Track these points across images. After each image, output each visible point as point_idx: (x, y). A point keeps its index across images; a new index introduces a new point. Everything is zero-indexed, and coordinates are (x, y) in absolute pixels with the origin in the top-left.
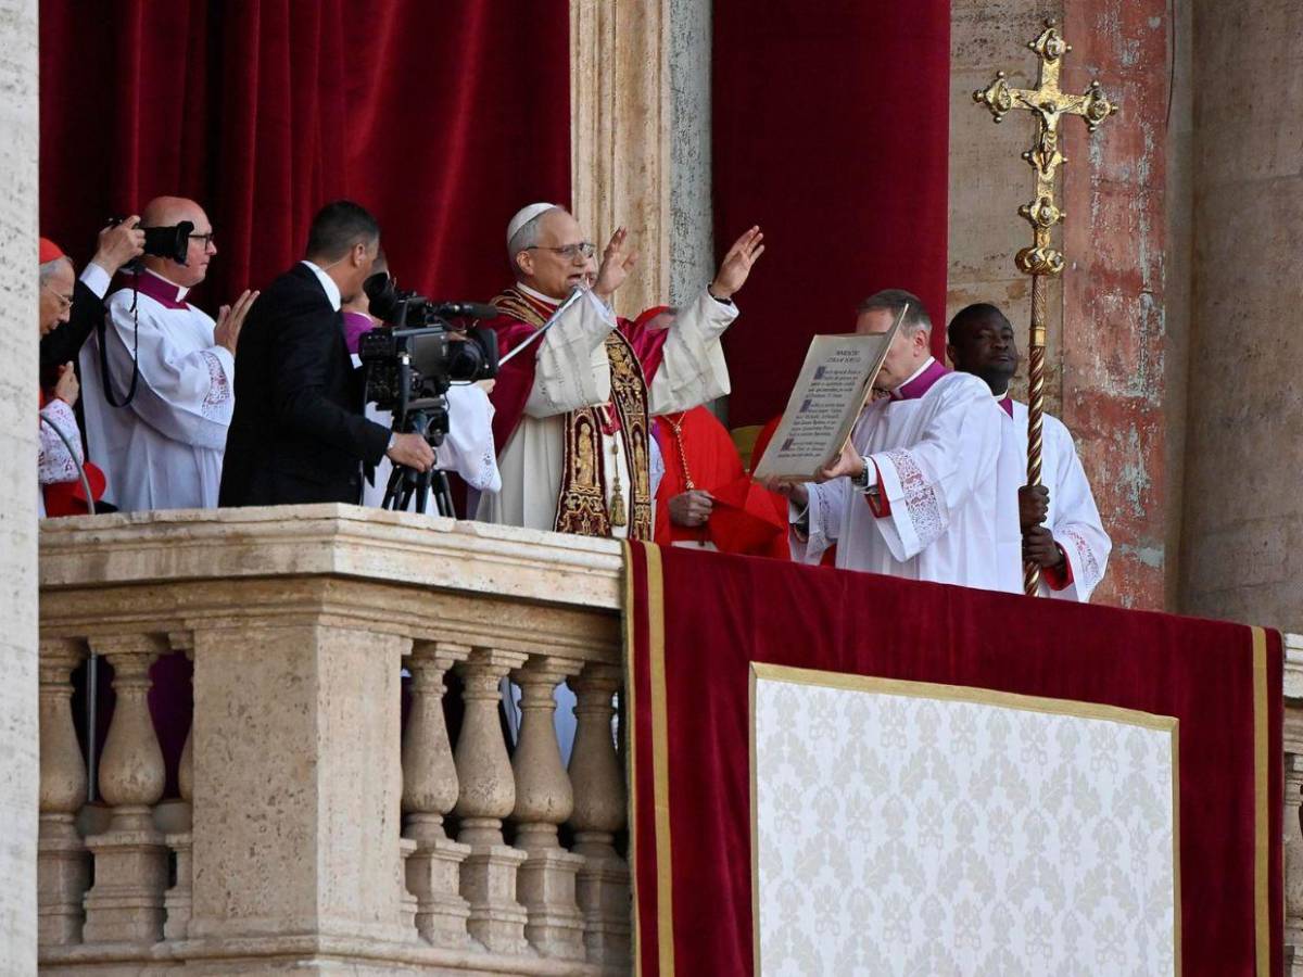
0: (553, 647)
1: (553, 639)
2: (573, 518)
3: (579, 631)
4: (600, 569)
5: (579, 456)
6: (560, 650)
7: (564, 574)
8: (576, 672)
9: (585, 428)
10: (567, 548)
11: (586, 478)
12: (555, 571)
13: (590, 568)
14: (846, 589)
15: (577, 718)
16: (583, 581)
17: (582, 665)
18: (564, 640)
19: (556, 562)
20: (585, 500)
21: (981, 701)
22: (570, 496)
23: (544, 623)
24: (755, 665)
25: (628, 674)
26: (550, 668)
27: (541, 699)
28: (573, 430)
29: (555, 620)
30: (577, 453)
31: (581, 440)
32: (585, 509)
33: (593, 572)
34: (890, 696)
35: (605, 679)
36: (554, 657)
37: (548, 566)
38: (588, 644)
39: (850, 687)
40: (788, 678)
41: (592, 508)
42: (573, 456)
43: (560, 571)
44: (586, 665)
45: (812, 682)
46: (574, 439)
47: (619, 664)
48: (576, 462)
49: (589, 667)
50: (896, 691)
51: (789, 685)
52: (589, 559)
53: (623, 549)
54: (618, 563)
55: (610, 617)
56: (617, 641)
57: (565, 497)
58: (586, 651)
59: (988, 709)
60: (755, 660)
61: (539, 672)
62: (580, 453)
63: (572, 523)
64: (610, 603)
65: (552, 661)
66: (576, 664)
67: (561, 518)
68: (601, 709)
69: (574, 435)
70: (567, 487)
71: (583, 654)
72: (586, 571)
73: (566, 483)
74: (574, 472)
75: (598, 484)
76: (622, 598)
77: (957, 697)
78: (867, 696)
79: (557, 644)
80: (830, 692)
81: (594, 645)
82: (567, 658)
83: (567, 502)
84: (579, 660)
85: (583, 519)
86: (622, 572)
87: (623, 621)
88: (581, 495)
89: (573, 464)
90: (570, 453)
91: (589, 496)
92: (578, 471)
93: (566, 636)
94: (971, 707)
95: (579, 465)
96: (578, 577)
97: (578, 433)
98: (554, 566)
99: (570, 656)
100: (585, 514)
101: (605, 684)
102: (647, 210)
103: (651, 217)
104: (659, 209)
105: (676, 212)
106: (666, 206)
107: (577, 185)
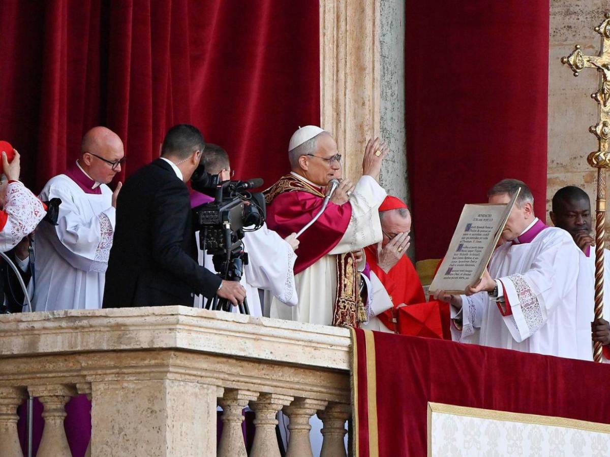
0: (309, 392)
1: (308, 388)
2: (342, 314)
3: (323, 383)
4: (337, 346)
5: (346, 277)
6: (313, 395)
7: (316, 348)
8: (323, 408)
9: (350, 261)
10: (317, 333)
11: (350, 292)
12: (310, 347)
13: (332, 345)
14: (486, 359)
15: (323, 435)
16: (327, 353)
17: (326, 403)
18: (315, 389)
19: (310, 342)
20: (348, 304)
21: (567, 426)
22: (341, 301)
23: (304, 378)
24: (431, 404)
25: (354, 409)
26: (307, 406)
27: (302, 424)
28: (343, 261)
29: (310, 376)
30: (345, 275)
31: (347, 268)
32: (348, 309)
33: (333, 347)
34: (513, 423)
35: (340, 412)
36: (309, 398)
37: (306, 344)
38: (330, 391)
39: (489, 417)
40: (450, 412)
41: (351, 308)
42: (343, 276)
43: (313, 347)
44: (329, 403)
45: (466, 414)
46: (343, 267)
47: (349, 403)
48: (344, 280)
49: (331, 405)
50: (515, 419)
51: (452, 416)
52: (331, 340)
53: (351, 333)
54: (348, 342)
55: (344, 375)
56: (348, 389)
57: (339, 301)
58: (329, 395)
59: (572, 431)
60: (431, 401)
61: (301, 408)
62: (347, 275)
63: (342, 317)
64: (344, 366)
65: (308, 401)
66: (323, 403)
67: (337, 313)
68: (338, 431)
69: (343, 264)
70: (340, 296)
71: (327, 397)
72: (329, 347)
73: (339, 292)
74: (343, 286)
75: (354, 294)
76: (351, 364)
77: (554, 424)
78: (498, 423)
79: (311, 391)
80: (477, 420)
81: (334, 391)
82: (322, 400)
83: (340, 304)
84: (325, 401)
85: (347, 315)
86: (351, 347)
87: (351, 377)
88: (347, 300)
89: (343, 281)
90: (340, 275)
91: (350, 301)
92: (345, 286)
93: (313, 385)
94: (562, 429)
95: (346, 283)
96: (325, 351)
97: (346, 263)
98: (309, 344)
99: (318, 398)
100: (348, 313)
101: (340, 415)
102: (366, 128)
103: (369, 133)
104: (373, 128)
105: (383, 130)
106: (377, 127)
107: (324, 113)
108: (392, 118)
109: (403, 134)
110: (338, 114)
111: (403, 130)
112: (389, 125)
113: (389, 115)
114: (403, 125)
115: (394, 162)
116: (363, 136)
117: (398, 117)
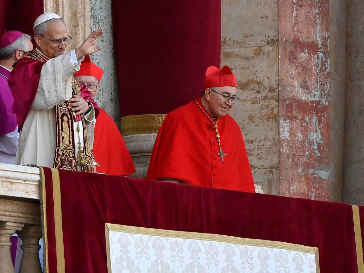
0: (9, 217)
1: (8, 214)
2: (62, 160)
3: (21, 210)
4: (29, 181)
5: (63, 131)
6: (12, 219)
7: (12, 183)
8: (20, 229)
9: (65, 118)
10: (13, 171)
11: (67, 142)
12: (7, 182)
13: (25, 181)
14: (151, 189)
15: (22, 250)
16: (21, 187)
17: (23, 225)
18: (13, 214)
19: (8, 178)
20: (66, 151)
21: (220, 240)
22: (60, 149)
23: (4, 206)
24: (108, 225)
25: (44, 230)
26: (7, 227)
27: (4, 242)
28: (60, 119)
29: (9, 205)
30: (62, 130)
31: (63, 124)
32: (66, 156)
33: (26, 182)
34: (175, 239)
35: (35, 232)
36: (9, 222)
37: (4, 180)
38: (26, 216)
39: (155, 234)
40: (123, 230)
41: (69, 155)
42: (61, 131)
43: (10, 182)
44: (25, 225)
45: (136, 232)
46: (60, 123)
47: (40, 225)
48: (62, 134)
49: (27, 227)
50: (177, 236)
51: (125, 233)
52: (24, 176)
53: (40, 172)
54: (38, 178)
55: (36, 203)
56: (39, 214)
57: (58, 150)
58: (25, 219)
59: (223, 244)
60: (108, 222)
61: (3, 229)
62: (64, 130)
63: (61, 162)
64: (35, 197)
65: (8, 224)
66: (20, 225)
67: (57, 160)
68: (33, 246)
69: (60, 121)
70: (59, 146)
71: (24, 220)
72: (23, 182)
73: (58, 143)
74: (61, 138)
75: (71, 144)
76: (40, 194)
77: (208, 239)
78: (163, 239)
79: (10, 216)
80: (145, 237)
81: (29, 216)
82: (19, 223)
83: (59, 152)
84: (22, 223)
85: (65, 161)
86: (40, 182)
87: (41, 205)
88: (65, 149)
89: (61, 135)
90: (59, 130)
91: (68, 150)
92: (63, 138)
93: (13, 212)
94: (215, 243)
95: (63, 136)
96: (20, 185)
97: (62, 120)
98: (7, 180)
99: (16, 221)
100: (66, 158)
101: (35, 235)
102: (79, 15)
103: (81, 19)
104: (84, 15)
105: (94, 17)
106: (88, 14)
107: (46, 5)
108: (101, 7)
109: (110, 20)
110: (57, 5)
111: (110, 17)
112: (98, 12)
113: (98, 6)
114: (110, 13)
115: (103, 41)
116: (76, 22)
117: (106, 6)
